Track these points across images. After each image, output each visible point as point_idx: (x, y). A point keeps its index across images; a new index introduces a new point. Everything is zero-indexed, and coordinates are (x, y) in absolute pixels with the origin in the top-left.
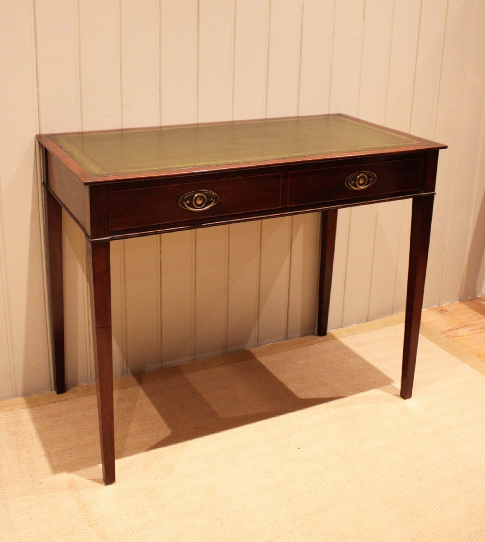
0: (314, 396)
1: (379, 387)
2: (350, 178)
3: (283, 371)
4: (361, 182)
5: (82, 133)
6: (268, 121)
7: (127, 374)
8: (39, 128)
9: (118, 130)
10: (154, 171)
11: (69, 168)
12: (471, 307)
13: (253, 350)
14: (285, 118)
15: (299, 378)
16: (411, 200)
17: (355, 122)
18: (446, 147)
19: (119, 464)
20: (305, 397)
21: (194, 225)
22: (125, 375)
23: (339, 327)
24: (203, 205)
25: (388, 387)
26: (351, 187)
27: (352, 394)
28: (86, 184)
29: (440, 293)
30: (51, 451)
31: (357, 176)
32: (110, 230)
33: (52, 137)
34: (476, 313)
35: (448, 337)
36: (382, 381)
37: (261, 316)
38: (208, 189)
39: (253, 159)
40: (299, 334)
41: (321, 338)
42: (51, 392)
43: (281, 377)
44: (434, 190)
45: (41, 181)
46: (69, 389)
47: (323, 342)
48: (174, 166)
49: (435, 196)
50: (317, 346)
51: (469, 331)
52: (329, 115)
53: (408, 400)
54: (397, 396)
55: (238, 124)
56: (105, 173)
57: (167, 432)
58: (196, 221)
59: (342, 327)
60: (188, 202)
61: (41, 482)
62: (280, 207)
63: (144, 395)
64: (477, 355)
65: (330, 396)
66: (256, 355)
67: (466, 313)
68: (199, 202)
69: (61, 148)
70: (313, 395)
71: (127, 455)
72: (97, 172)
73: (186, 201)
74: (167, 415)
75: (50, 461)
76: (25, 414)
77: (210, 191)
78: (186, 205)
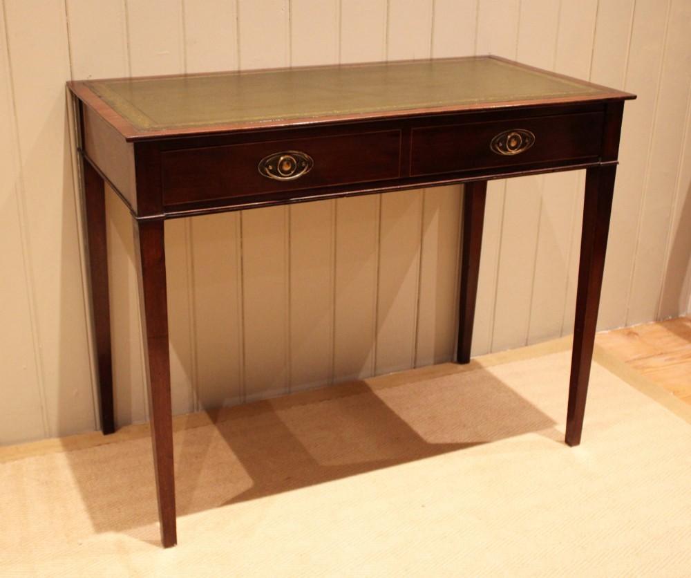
0: (449, 441)
1: (537, 430)
2: (497, 138)
3: (408, 408)
4: (513, 144)
5: (131, 79)
6: (389, 64)
7: (198, 411)
8: (71, 71)
9: (180, 76)
10: (223, 124)
11: (109, 121)
12: (670, 329)
13: (369, 381)
14: (414, 61)
15: (429, 418)
16: (584, 171)
17: (511, 66)
18: (634, 97)
19: (181, 522)
20: (437, 442)
21: (280, 199)
22: (195, 411)
23: (487, 353)
24: (292, 172)
25: (549, 431)
26: (498, 151)
27: (499, 439)
28: (128, 140)
29: (628, 309)
30: (94, 505)
31: (507, 137)
32: (165, 205)
33: (89, 85)
34: (676, 337)
35: (636, 367)
36: (541, 423)
37: (380, 335)
38: (299, 150)
39: (361, 110)
40: (432, 361)
41: (461, 367)
42: (95, 432)
43: (404, 416)
44: (616, 158)
45: (76, 145)
46: (119, 428)
47: (465, 371)
48: (251, 119)
49: (618, 166)
50: (455, 377)
51: (666, 360)
52: (475, 57)
53: (575, 448)
54: (561, 442)
55: (346, 67)
56: (156, 126)
57: (247, 483)
58: (283, 195)
59: (491, 352)
60: (271, 168)
61: (80, 542)
62: (399, 177)
63: (220, 437)
64: (674, 392)
65: (469, 441)
66: (372, 389)
67: (664, 337)
68: (287, 168)
69: (100, 97)
70: (447, 439)
71: (194, 511)
72: (146, 125)
73: (267, 167)
74: (249, 461)
75: (93, 518)
76: (61, 459)
77: (301, 152)
78: (268, 172)
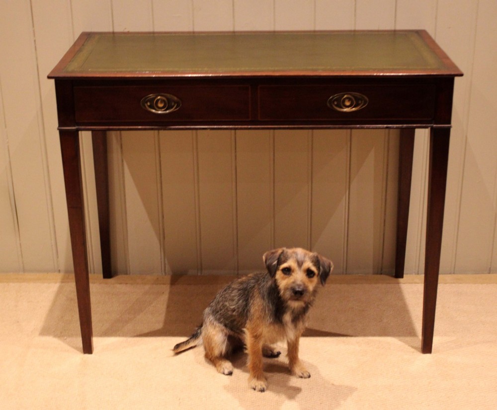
2: (333, 98)
4: (347, 104)
10: (119, 72)
18: (462, 75)
21: (158, 126)
24: (165, 108)
26: (335, 108)
32: (77, 121)
38: (170, 94)
49: (452, 129)
56: (76, 70)
58: (160, 123)
60: (149, 104)
62: (250, 119)
68: (161, 105)
69: (83, 45)
72: (73, 68)
73: (147, 102)
78: (147, 107)
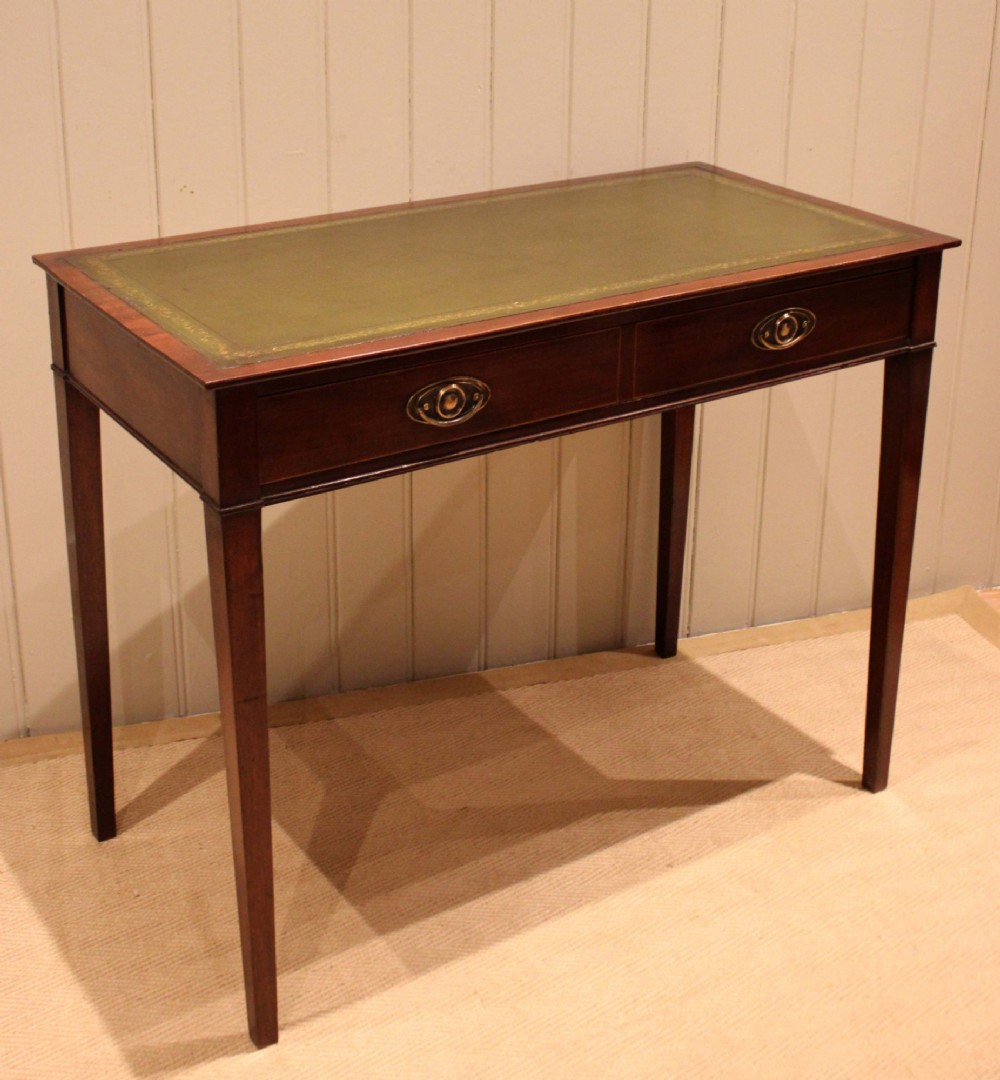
2: (761, 325)
4: (785, 332)
16: (881, 363)
18: (957, 243)
21: (438, 456)
26: (763, 345)
28: (208, 387)
31: (776, 322)
32: (262, 484)
33: (74, 261)
44: (931, 338)
49: (935, 350)
58: (440, 448)
62: (617, 401)
72: (223, 351)
73: (421, 406)
77: (471, 378)
78: (423, 416)
